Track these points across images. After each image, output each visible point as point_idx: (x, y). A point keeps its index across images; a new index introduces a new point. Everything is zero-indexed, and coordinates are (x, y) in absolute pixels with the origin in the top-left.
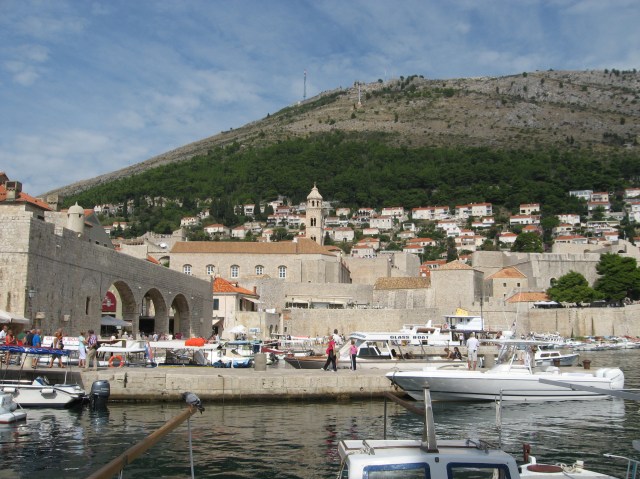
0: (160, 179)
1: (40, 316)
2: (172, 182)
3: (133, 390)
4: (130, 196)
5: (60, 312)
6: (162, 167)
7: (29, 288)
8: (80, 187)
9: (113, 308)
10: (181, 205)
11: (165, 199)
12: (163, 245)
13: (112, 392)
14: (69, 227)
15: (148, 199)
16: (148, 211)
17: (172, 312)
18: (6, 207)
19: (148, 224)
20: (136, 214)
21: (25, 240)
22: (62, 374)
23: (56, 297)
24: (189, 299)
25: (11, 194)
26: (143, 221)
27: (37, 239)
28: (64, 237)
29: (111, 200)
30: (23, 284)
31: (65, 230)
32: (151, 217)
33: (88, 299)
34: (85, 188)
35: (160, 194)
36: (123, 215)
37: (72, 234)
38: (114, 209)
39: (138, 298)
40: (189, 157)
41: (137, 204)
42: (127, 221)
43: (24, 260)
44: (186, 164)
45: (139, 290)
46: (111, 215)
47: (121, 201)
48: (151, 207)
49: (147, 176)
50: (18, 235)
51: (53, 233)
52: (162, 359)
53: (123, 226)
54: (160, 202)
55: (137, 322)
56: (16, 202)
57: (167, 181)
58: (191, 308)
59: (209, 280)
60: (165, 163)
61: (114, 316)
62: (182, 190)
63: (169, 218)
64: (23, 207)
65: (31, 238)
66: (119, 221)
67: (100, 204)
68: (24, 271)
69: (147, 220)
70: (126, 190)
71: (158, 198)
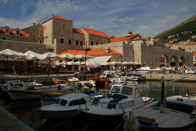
0: (185, 27)
1: (145, 63)
2: (189, 27)
3: (152, 78)
4: (177, 32)
5: (150, 62)
6: (186, 23)
7: (142, 57)
8: (165, 32)
9: (164, 61)
10: (192, 33)
11: (187, 32)
12: (184, 44)
13: (146, 78)
14: (151, 44)
15: (182, 33)
16: (182, 36)
17: (180, 61)
18: (138, 41)
19: (182, 39)
20: (179, 37)
21: (140, 48)
22: (136, 74)
23: (148, 59)
24: (185, 57)
25: (139, 38)
26: (181, 38)
27: (143, 47)
28: (149, 46)
29: (173, 34)
30: (140, 57)
31: (150, 44)
32: (184, 37)
33: (156, 59)
34: (167, 32)
35: (186, 31)
36: (176, 37)
37: (151, 45)
38: (173, 36)
39: (170, 58)
40: (194, 19)
41: (179, 34)
42: (177, 39)
43: (140, 52)
44: (193, 21)
45: (170, 56)
46: (173, 38)
47: (175, 34)
48: (183, 34)
49: (182, 27)
50: (139, 47)
51: (146, 45)
52: (168, 72)
53: (176, 40)
54: (186, 33)
55: (170, 64)
56: (140, 40)
57: (187, 27)
58: (186, 60)
59: (192, 52)
60: (187, 22)
61: (164, 62)
62: (192, 29)
63: (188, 37)
64: (141, 41)
65: (141, 47)
66: (175, 39)
67: (170, 35)
68: (141, 54)
69: (182, 38)
70: (176, 31)
71: (185, 32)
